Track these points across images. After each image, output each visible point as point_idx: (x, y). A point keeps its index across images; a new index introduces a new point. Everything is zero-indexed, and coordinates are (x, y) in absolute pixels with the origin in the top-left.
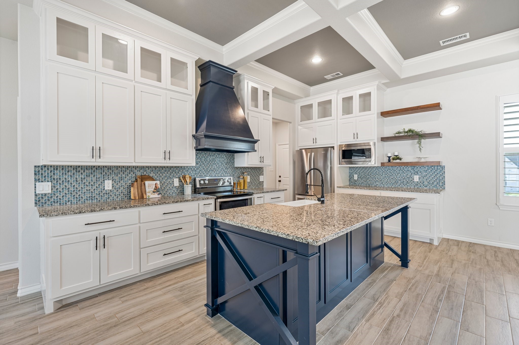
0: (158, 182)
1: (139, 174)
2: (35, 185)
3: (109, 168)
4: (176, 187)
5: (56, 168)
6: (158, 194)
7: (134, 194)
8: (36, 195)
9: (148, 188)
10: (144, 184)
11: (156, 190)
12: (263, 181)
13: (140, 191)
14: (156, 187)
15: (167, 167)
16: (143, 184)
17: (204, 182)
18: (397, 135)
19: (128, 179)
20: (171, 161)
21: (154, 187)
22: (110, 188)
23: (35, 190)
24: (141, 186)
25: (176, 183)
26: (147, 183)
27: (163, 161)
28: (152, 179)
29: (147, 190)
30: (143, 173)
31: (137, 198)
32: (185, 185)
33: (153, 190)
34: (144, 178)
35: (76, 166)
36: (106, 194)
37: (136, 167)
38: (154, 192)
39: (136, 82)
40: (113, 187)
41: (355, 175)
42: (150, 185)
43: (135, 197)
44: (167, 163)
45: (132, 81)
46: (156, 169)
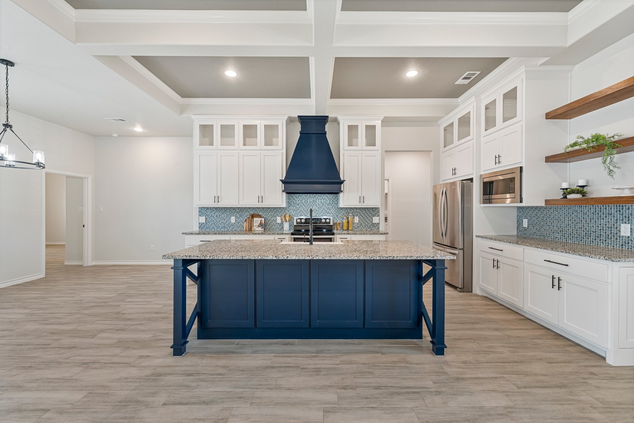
0: (263, 219)
1: (252, 213)
2: (199, 218)
3: (234, 208)
4: (279, 223)
5: (208, 208)
6: (262, 228)
7: (246, 227)
8: (199, 224)
11: (261, 225)
12: (378, 222)
13: (250, 224)
14: (261, 222)
15: (272, 208)
16: (252, 220)
17: (301, 220)
19: (245, 216)
21: (259, 222)
22: (234, 222)
23: (199, 220)
24: (251, 221)
25: (279, 220)
26: (255, 219)
27: (258, 204)
28: (260, 216)
29: (254, 224)
30: (255, 212)
31: (247, 230)
32: (284, 223)
33: (258, 224)
34: (253, 216)
36: (232, 225)
37: (250, 208)
38: (259, 226)
39: (241, 150)
40: (236, 221)
41: (524, 220)
42: (257, 221)
43: (246, 229)
44: (261, 205)
45: (238, 150)
46: (258, 209)
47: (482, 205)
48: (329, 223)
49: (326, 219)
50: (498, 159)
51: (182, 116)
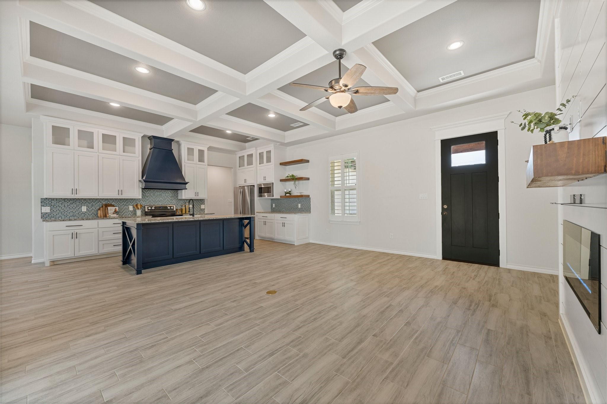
0: (117, 208)
1: (104, 203)
2: (41, 208)
3: (85, 199)
4: (131, 211)
5: (53, 199)
6: (117, 215)
7: (100, 214)
8: (42, 213)
9: (110, 211)
10: (108, 209)
11: (116, 212)
12: (204, 208)
13: (104, 212)
14: (115, 210)
15: (124, 199)
16: (106, 209)
17: (151, 208)
18: (286, 178)
19: (97, 205)
20: (123, 196)
21: (114, 210)
22: (85, 210)
23: (41, 210)
24: (105, 210)
25: (131, 208)
26: (109, 208)
27: (118, 196)
28: (113, 206)
29: (109, 212)
30: (107, 202)
31: (102, 216)
32: (137, 210)
33: (113, 212)
34: (107, 206)
35: (64, 199)
36: (83, 213)
37: (102, 199)
38: (113, 213)
39: (99, 153)
40: (87, 210)
41: (273, 204)
42: (111, 210)
43: (101, 216)
44: (120, 197)
45: (97, 153)
47: (258, 198)
48: (173, 209)
49: (170, 207)
50: (265, 178)
51: (27, 113)
